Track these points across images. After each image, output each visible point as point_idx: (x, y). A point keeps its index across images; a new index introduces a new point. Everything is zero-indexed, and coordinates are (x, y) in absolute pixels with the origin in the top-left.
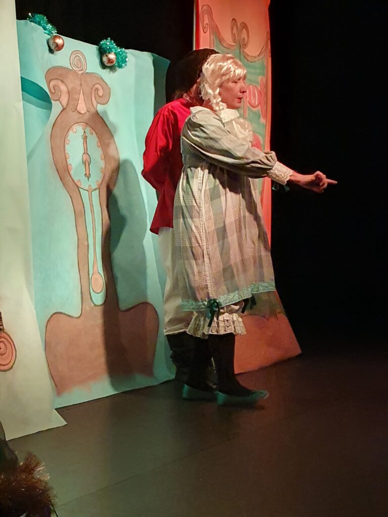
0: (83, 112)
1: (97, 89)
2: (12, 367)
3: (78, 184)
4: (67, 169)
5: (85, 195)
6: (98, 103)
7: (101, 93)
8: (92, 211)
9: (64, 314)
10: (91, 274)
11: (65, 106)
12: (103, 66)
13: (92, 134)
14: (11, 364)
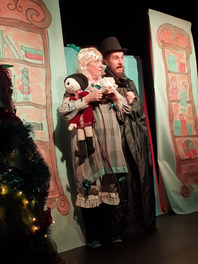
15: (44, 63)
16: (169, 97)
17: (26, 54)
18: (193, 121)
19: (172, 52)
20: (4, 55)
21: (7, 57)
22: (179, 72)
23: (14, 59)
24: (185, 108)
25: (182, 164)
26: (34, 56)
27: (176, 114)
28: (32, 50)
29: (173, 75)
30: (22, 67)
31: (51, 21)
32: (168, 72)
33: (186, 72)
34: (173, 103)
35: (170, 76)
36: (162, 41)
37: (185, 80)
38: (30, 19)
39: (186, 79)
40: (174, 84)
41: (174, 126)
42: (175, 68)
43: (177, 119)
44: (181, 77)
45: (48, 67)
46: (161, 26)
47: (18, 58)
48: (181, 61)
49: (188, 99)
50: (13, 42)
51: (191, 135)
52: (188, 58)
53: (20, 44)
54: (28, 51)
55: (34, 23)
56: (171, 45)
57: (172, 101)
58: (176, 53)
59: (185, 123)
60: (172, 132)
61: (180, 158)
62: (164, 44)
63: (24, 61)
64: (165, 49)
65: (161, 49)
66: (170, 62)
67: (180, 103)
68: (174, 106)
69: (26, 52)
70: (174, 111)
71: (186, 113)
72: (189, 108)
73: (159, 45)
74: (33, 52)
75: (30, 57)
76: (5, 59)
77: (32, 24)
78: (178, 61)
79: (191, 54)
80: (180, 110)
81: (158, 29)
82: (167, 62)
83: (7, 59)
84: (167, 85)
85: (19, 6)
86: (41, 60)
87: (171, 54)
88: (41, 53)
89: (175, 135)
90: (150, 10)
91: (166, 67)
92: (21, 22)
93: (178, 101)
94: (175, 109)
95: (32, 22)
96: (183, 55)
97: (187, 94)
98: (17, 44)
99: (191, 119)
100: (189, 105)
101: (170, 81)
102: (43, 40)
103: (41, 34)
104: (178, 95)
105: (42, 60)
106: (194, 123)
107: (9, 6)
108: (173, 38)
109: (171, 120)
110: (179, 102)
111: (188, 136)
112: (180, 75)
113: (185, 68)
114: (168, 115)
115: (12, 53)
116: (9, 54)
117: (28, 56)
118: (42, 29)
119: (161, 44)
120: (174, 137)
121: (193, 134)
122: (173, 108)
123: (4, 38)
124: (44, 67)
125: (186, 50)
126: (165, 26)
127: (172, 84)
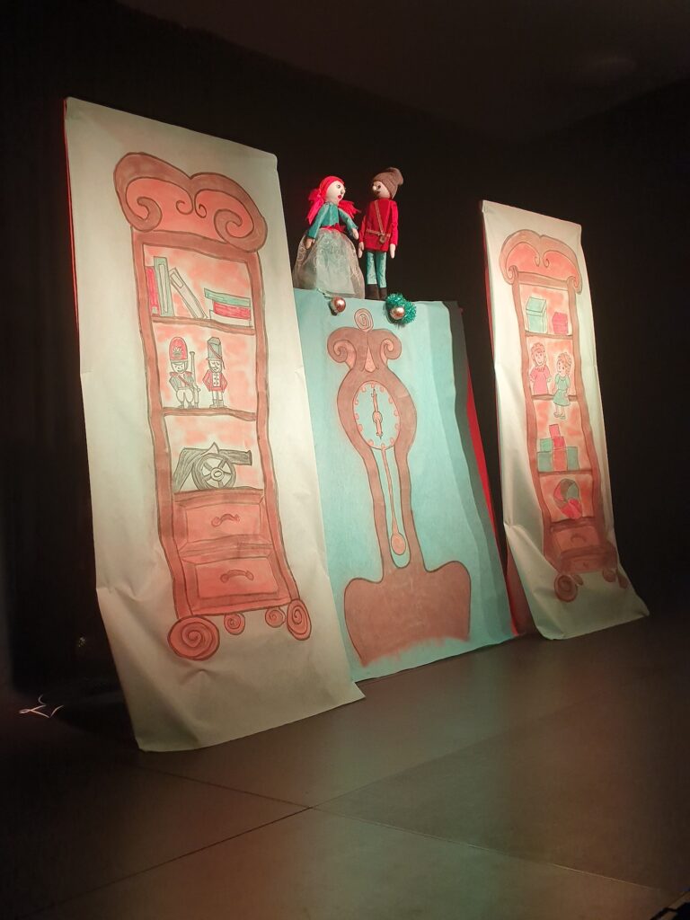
0: (371, 370)
1: (387, 344)
2: (309, 637)
3: (370, 444)
4: (357, 430)
5: (378, 454)
6: (388, 358)
7: (391, 348)
8: (387, 470)
9: (365, 580)
10: (390, 535)
11: (352, 366)
12: (392, 320)
13: (382, 391)
14: (307, 634)
15: (253, 324)
16: (527, 389)
17: (215, 307)
18: (582, 438)
19: (535, 291)
20: (170, 309)
21: (178, 313)
22: (553, 333)
23: (192, 317)
24: (563, 410)
25: (554, 530)
26: (234, 310)
27: (543, 425)
28: (227, 298)
29: (537, 340)
30: (207, 333)
31: (266, 236)
32: (525, 334)
33: (570, 332)
34: (536, 402)
35: (530, 344)
36: (514, 269)
37: (566, 351)
38: (223, 231)
39: (570, 348)
40: (540, 359)
41: (539, 450)
42: (541, 324)
43: (545, 435)
44: (556, 344)
45: (261, 332)
46: (510, 236)
47: (200, 316)
48: (557, 310)
49: (572, 392)
50: (189, 283)
51: (577, 468)
52: (572, 303)
53: (205, 285)
54: (220, 299)
55: (232, 241)
56: (534, 277)
57: (535, 397)
58: (544, 293)
59: (563, 443)
60: (533, 463)
61: (550, 518)
62: (517, 276)
63: (212, 321)
64: (521, 286)
65: (511, 286)
66: (533, 313)
67: (552, 401)
68: (540, 407)
69: (215, 303)
70: (539, 418)
71: (567, 422)
72: (574, 412)
73: (506, 278)
74: (230, 301)
75: (225, 312)
76: (173, 318)
77: (228, 243)
78: (550, 310)
79: (579, 293)
80: (551, 415)
81: (505, 244)
82: (524, 314)
83: (178, 318)
84: (523, 362)
85: (200, 205)
86: (246, 318)
87: (534, 295)
88: (247, 303)
89: (540, 470)
90: (485, 202)
91: (521, 324)
92: (205, 238)
93: (548, 397)
94: (541, 414)
95: (227, 237)
96: (561, 296)
97: (570, 381)
98: (196, 286)
99: (577, 433)
100: (574, 404)
101: (530, 353)
102: (250, 276)
103: (246, 263)
104: (549, 384)
105: (248, 318)
106: (584, 443)
107: (180, 205)
108: (537, 260)
109: (532, 438)
110: (550, 399)
111: (568, 472)
112: (554, 341)
113: (566, 325)
114: (526, 427)
115: (188, 305)
116: (181, 308)
117: (218, 310)
118: (248, 252)
119: (510, 274)
120: (537, 474)
121: (581, 467)
122: (537, 413)
123: (170, 273)
124: (254, 332)
125: (568, 286)
126: (520, 235)
127: (534, 360)
